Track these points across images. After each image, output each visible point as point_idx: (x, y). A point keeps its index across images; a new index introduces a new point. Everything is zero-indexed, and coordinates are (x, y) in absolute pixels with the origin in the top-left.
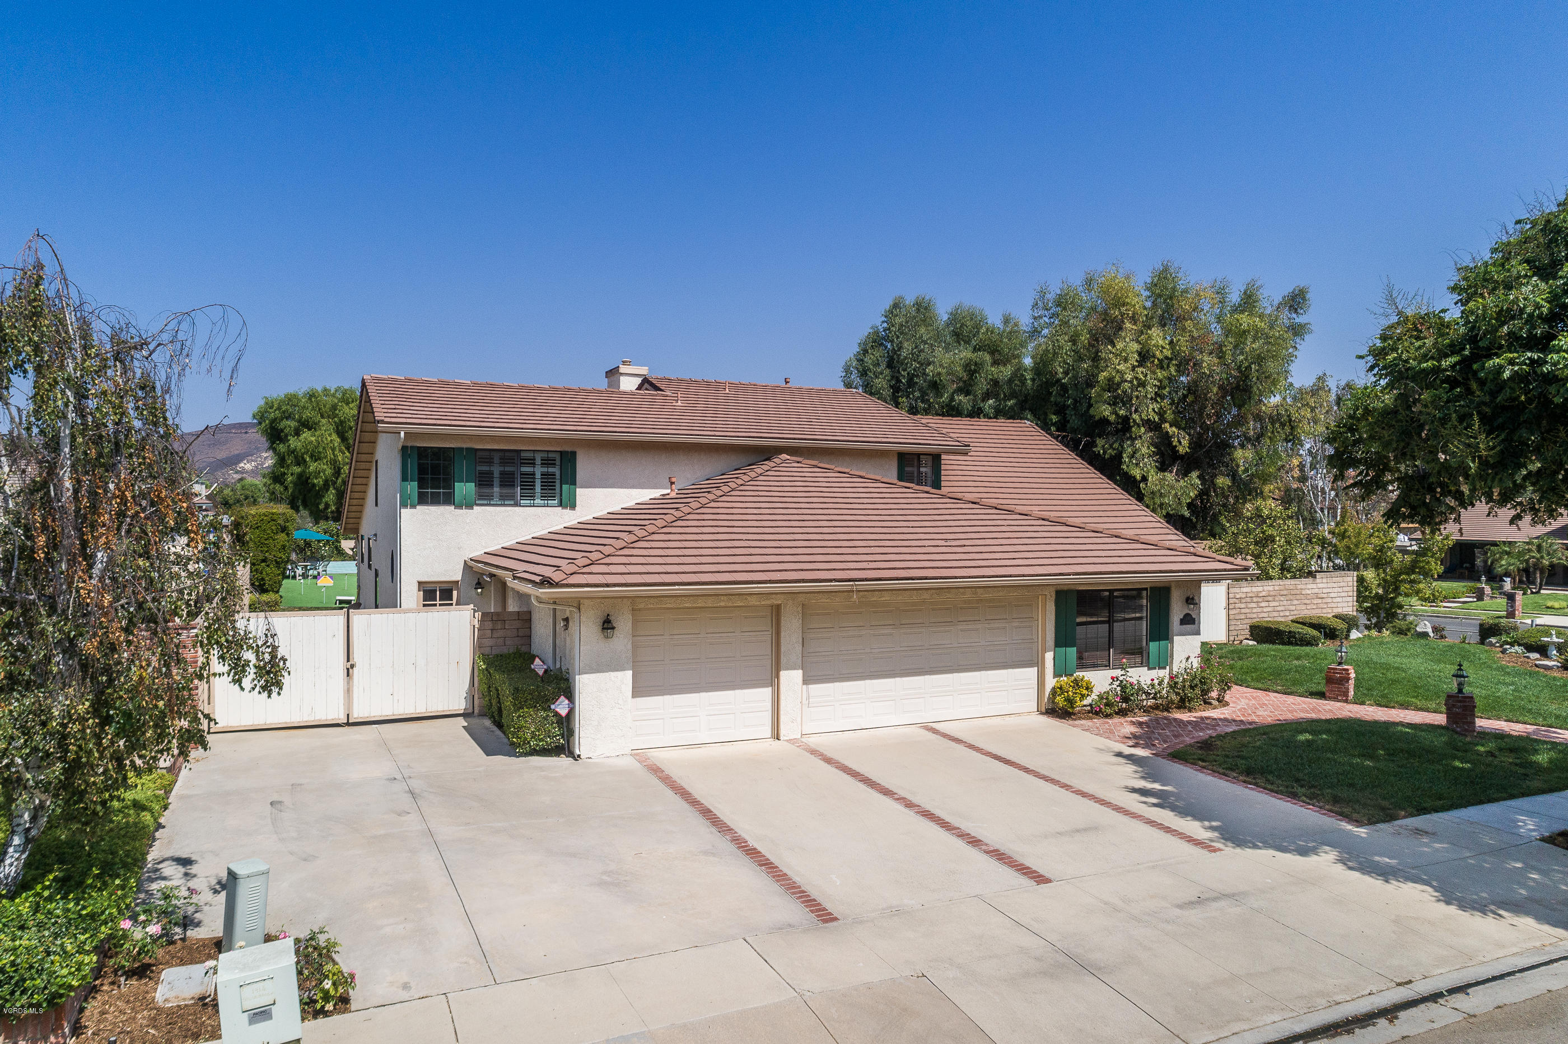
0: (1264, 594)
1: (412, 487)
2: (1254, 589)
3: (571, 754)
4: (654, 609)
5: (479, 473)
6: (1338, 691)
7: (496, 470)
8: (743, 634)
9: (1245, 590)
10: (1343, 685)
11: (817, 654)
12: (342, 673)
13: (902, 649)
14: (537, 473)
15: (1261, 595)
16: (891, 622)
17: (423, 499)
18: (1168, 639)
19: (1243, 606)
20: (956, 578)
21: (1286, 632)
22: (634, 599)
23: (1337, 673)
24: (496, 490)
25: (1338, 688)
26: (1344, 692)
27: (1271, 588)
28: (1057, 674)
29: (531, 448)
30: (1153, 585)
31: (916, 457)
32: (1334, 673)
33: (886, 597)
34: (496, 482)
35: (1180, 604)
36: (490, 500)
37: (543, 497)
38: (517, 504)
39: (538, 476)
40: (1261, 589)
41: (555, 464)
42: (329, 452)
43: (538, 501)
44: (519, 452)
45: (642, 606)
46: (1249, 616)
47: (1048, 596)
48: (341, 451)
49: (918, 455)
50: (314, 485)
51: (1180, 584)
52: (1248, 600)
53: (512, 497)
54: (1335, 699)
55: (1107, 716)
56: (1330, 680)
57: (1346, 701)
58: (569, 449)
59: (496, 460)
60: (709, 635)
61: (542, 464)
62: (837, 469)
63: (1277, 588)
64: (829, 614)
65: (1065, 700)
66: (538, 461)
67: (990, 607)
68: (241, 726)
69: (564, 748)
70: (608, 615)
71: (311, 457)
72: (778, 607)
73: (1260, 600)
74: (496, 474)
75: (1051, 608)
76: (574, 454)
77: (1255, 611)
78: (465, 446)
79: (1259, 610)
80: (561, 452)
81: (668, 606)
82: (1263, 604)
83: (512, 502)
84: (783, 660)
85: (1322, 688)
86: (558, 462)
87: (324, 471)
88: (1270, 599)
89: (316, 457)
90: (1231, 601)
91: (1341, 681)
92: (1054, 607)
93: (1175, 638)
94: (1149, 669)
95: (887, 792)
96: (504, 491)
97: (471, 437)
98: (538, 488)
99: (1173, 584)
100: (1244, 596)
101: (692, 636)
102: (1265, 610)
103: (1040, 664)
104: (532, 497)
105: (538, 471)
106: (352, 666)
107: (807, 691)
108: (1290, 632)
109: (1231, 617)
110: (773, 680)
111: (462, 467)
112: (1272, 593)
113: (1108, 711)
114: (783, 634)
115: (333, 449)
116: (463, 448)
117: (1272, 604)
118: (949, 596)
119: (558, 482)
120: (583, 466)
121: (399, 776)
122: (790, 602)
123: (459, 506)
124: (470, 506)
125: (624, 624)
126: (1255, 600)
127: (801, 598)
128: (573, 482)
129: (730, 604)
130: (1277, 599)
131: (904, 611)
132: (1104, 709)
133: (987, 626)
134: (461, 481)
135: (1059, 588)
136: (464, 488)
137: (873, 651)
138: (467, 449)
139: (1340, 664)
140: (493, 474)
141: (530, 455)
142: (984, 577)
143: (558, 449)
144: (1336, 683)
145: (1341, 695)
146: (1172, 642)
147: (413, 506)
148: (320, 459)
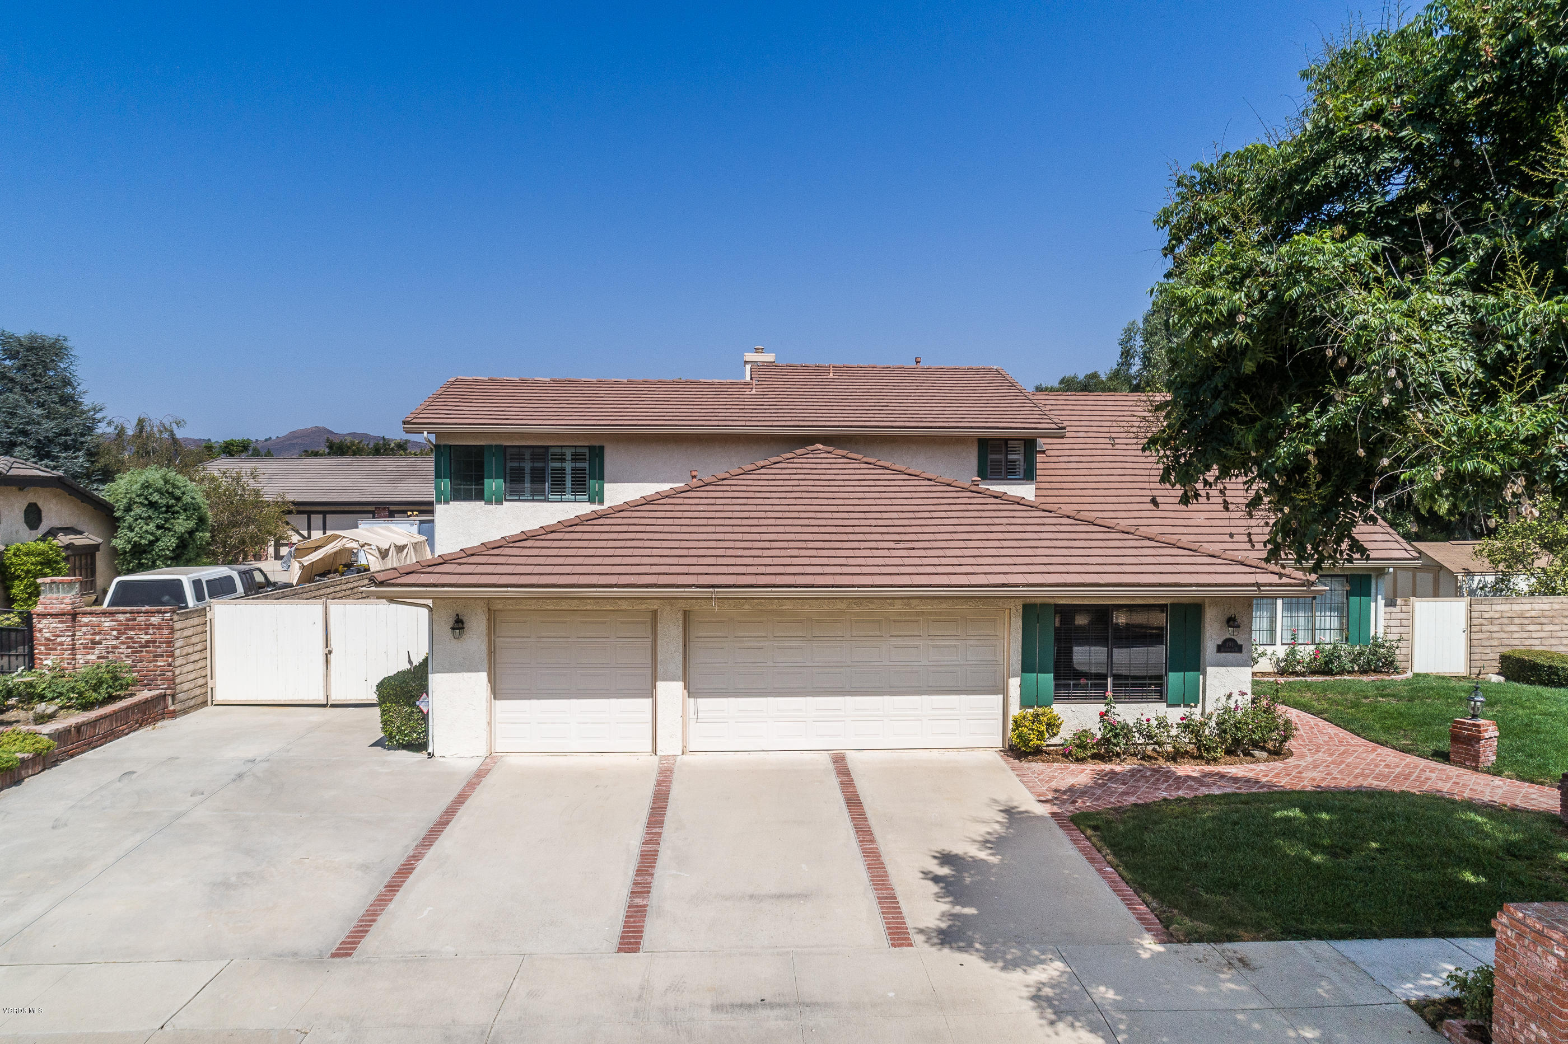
0: (1533, 614)
1: (446, 484)
2: (1515, 607)
4: (515, 610)
5: (511, 470)
6: (1467, 754)
7: (527, 466)
8: (618, 640)
9: (1499, 608)
10: (1472, 746)
11: (709, 665)
12: (322, 659)
13: (814, 664)
14: (567, 469)
15: (1528, 615)
16: (801, 634)
17: (458, 495)
18: (1198, 670)
19: (1495, 628)
20: (853, 586)
21: (1544, 666)
22: (489, 600)
23: (1466, 729)
24: (527, 485)
25: (1466, 749)
26: (1473, 756)
27: (1546, 607)
28: (1024, 704)
29: (559, 444)
30: (1176, 601)
31: (1002, 442)
32: (1461, 728)
33: (788, 606)
34: (528, 478)
35: (1217, 626)
36: (520, 495)
37: (574, 492)
38: (547, 500)
39: (568, 471)
40: (1528, 607)
41: (585, 459)
43: (569, 496)
44: (547, 447)
45: (500, 607)
46: (1507, 642)
47: (1013, 611)
49: (1006, 441)
51: (1216, 601)
52: (1506, 621)
53: (542, 493)
54: (1461, 764)
55: (1078, 760)
56: (1455, 738)
57: (1476, 769)
58: (597, 443)
59: (527, 456)
60: (580, 640)
61: (572, 459)
62: (865, 460)
63: (1556, 606)
64: (723, 622)
65: (1018, 737)
66: (568, 457)
67: (934, 621)
68: (226, 700)
70: (457, 615)
72: (656, 611)
73: (1526, 622)
74: (527, 470)
75: (1017, 624)
76: (602, 448)
77: (1516, 635)
78: (494, 443)
79: (1525, 635)
80: (589, 447)
81: (529, 607)
82: (1531, 628)
83: (543, 498)
84: (660, 670)
85: (1445, 745)
86: (587, 457)
88: (1543, 620)
90: (1475, 622)
91: (1470, 740)
92: (1021, 624)
93: (1208, 669)
94: (1168, 706)
95: (654, 824)
96: (536, 486)
97: (499, 435)
98: (568, 483)
99: (1207, 600)
100: (1497, 615)
101: (562, 639)
102: (1534, 635)
103: (1004, 691)
104: (562, 492)
105: (568, 466)
106: (330, 652)
107: (696, 704)
108: (1550, 667)
109: (1475, 642)
110: (650, 692)
111: (491, 463)
112: (1547, 613)
113: (1081, 754)
114: (659, 642)
116: (492, 446)
117: (1547, 628)
118: (871, 606)
119: (587, 477)
120: (612, 460)
121: (261, 759)
122: (668, 608)
123: (489, 502)
124: (499, 502)
125: (477, 625)
126: (1517, 621)
127: (682, 604)
128: (601, 478)
129: (598, 608)
130: (1557, 621)
131: (818, 622)
132: (1074, 752)
133: (930, 643)
134: (491, 478)
135: (1028, 601)
136: (493, 485)
137: (777, 665)
138: (496, 446)
139: (1474, 716)
140: (524, 470)
141: (558, 450)
142: (892, 586)
143: (586, 444)
144: (1463, 743)
145: (1469, 760)
146: (1204, 674)
147: (446, 502)
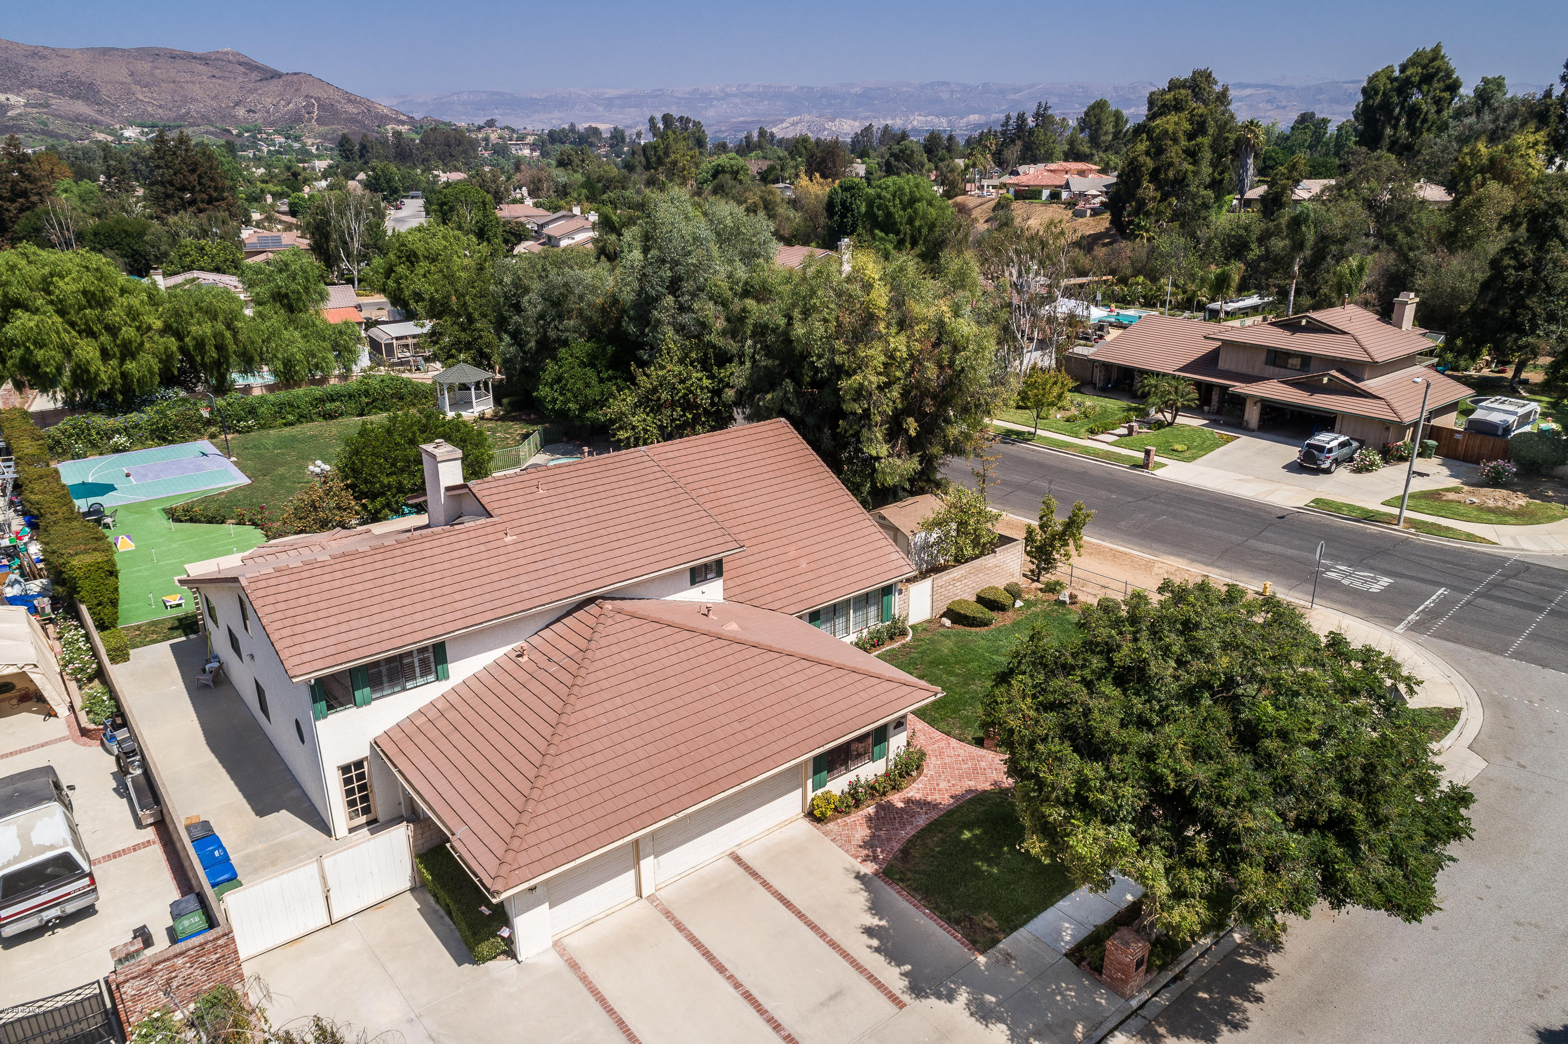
0: (958, 576)
1: (322, 705)
2: (952, 576)
3: (514, 956)
5: (371, 676)
7: (384, 669)
9: (945, 579)
12: (321, 897)
15: (956, 578)
18: (886, 741)
19: (943, 590)
21: (971, 617)
27: (963, 571)
28: (814, 790)
34: (385, 677)
36: (381, 692)
37: (423, 675)
38: (404, 689)
39: (416, 662)
40: (956, 574)
42: (54, 336)
43: (419, 681)
48: (65, 330)
50: (46, 373)
52: (947, 584)
53: (398, 684)
55: (846, 813)
61: (418, 653)
63: (968, 569)
66: (415, 653)
69: (511, 953)
71: (35, 343)
73: (955, 582)
74: (384, 672)
77: (951, 591)
79: (955, 589)
82: (958, 584)
83: (399, 688)
86: (431, 649)
87: (53, 358)
88: (963, 578)
89: (41, 345)
90: (935, 590)
93: (891, 739)
94: (873, 762)
95: (721, 969)
98: (418, 671)
100: (944, 583)
103: (803, 786)
104: (415, 679)
105: (416, 659)
106: (329, 891)
107: (658, 863)
108: (973, 617)
109: (935, 600)
110: (635, 866)
112: (964, 574)
115: (58, 333)
117: (964, 582)
119: (433, 665)
121: (413, 1016)
123: (360, 706)
124: (368, 703)
126: (952, 583)
130: (967, 577)
132: (844, 810)
134: (359, 689)
146: (889, 742)
147: (325, 717)
148: (45, 345)
